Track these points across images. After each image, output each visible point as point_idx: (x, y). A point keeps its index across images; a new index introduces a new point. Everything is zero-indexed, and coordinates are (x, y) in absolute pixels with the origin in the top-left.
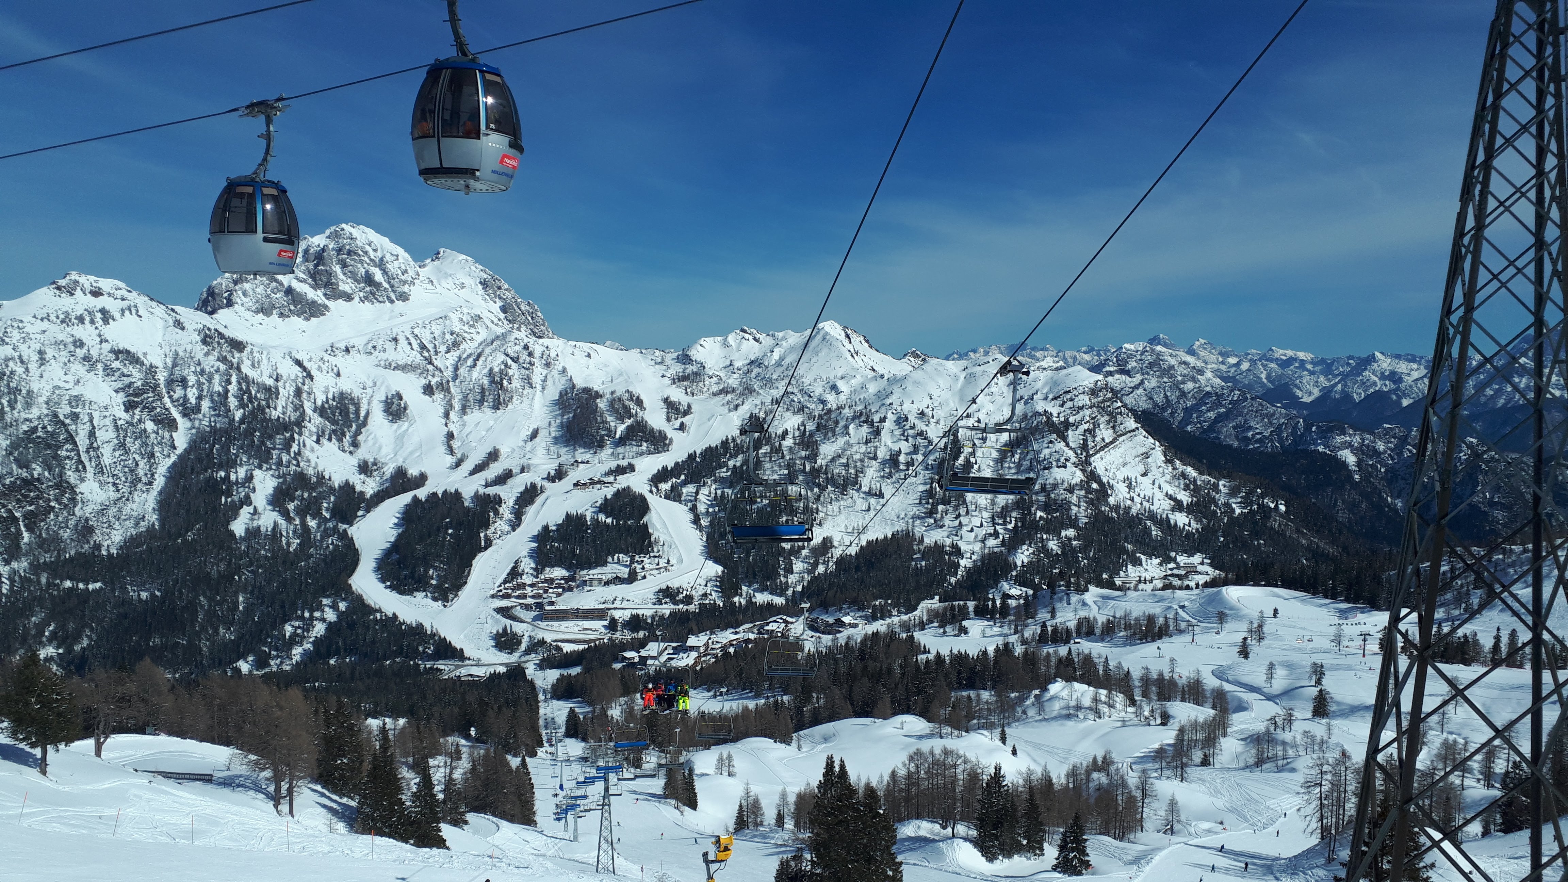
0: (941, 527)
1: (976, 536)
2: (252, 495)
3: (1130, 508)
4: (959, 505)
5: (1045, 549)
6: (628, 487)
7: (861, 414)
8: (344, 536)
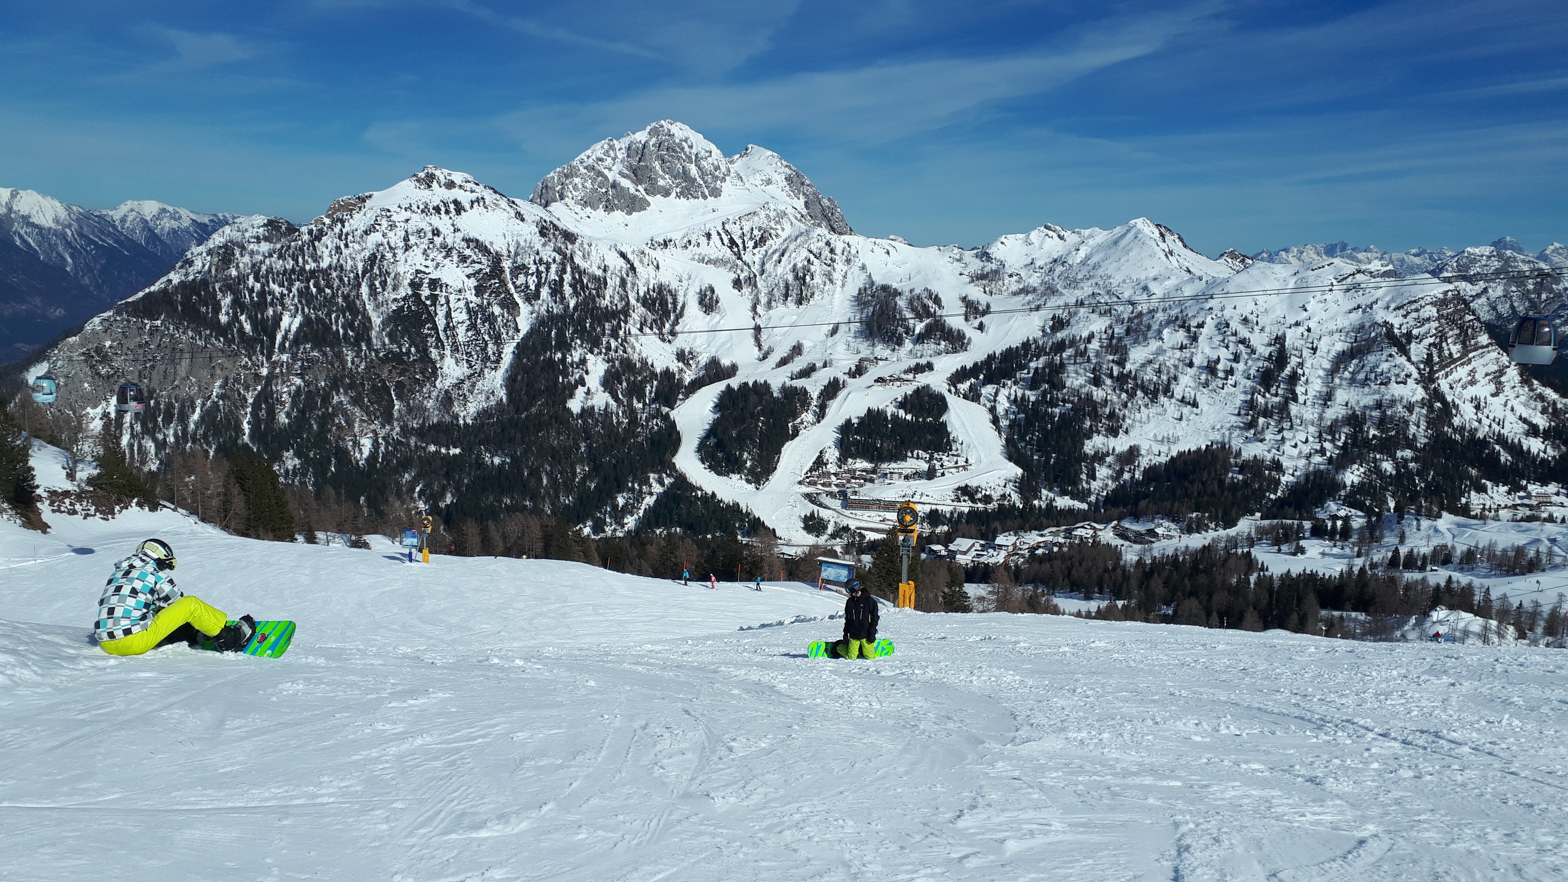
0: (1262, 441)
1: (1301, 452)
2: (585, 376)
3: (1476, 430)
4: (1282, 418)
5: (1378, 471)
6: (928, 386)
7: (1177, 318)
8: (666, 418)
